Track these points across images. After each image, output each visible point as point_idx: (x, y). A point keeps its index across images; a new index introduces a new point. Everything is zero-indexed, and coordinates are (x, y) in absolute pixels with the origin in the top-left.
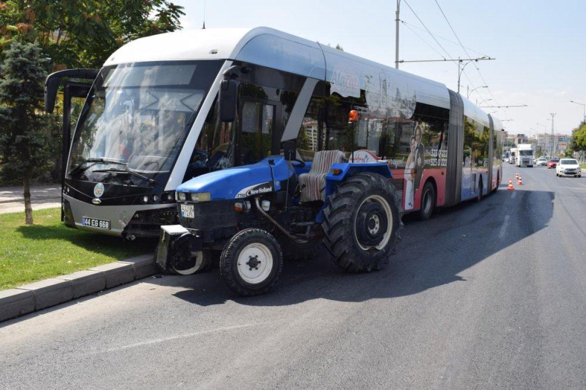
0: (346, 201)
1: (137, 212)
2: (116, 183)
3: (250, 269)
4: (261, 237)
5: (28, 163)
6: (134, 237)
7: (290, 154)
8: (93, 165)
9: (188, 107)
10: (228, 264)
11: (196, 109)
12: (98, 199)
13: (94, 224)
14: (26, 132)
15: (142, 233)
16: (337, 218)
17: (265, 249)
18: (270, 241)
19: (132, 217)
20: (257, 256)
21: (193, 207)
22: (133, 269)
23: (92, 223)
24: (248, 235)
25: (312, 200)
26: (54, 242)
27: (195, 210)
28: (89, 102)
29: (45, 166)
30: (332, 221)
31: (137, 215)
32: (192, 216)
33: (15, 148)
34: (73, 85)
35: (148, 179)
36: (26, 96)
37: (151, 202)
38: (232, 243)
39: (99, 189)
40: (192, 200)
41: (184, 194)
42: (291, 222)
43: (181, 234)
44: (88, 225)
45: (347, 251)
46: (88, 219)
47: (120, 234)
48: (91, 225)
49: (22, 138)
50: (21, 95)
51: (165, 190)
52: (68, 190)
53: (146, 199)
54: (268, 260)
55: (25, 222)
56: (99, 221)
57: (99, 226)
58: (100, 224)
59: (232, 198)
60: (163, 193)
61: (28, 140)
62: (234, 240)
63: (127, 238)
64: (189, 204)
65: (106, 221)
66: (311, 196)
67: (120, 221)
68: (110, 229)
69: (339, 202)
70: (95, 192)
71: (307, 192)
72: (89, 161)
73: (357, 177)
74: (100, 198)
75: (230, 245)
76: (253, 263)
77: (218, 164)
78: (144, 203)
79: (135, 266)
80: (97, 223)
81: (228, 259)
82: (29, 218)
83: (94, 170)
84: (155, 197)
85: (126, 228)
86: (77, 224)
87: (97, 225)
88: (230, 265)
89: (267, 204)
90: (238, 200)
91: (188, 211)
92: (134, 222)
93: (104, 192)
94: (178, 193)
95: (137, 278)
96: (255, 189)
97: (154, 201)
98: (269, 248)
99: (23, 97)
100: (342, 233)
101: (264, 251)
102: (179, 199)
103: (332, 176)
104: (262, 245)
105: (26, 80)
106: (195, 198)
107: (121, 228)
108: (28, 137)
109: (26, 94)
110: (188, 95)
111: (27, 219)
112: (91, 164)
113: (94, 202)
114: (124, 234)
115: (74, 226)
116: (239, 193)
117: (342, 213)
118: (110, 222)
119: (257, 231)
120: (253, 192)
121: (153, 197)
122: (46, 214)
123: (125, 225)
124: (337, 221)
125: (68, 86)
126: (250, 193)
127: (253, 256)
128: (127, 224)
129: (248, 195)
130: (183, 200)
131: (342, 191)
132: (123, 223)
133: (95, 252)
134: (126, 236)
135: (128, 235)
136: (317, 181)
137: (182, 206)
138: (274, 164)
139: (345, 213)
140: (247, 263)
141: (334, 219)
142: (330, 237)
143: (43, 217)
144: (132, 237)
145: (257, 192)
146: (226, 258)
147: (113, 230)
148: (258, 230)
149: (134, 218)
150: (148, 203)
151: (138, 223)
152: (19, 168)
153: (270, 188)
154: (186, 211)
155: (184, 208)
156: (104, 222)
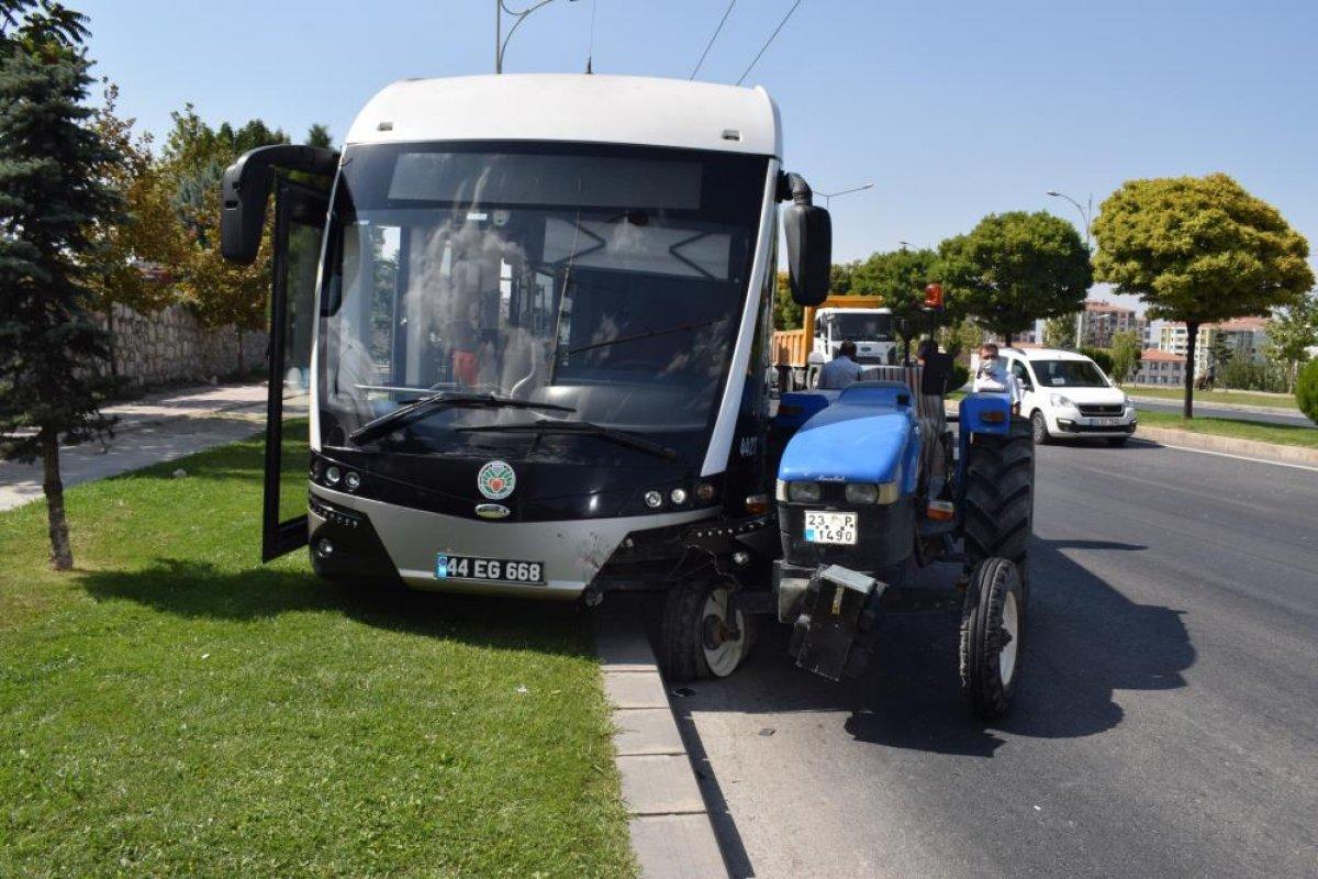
1: (630, 535)
6: (600, 599)
9: (692, 265)
12: (496, 506)
13: (484, 572)
19: (614, 549)
21: (853, 517)
23: (477, 569)
24: (1008, 577)
27: (860, 526)
31: (630, 542)
32: (849, 539)
35: (662, 449)
38: (991, 600)
39: (497, 478)
40: (847, 500)
41: (813, 487)
44: (459, 575)
46: (459, 559)
47: (577, 593)
48: (471, 574)
51: (703, 473)
52: (356, 483)
53: (654, 501)
55: (54, 565)
56: (503, 565)
57: (503, 576)
58: (509, 570)
60: (698, 479)
62: (993, 591)
63: (589, 601)
64: (836, 510)
65: (528, 563)
67: (578, 560)
68: (546, 583)
70: (481, 486)
74: (504, 501)
75: (991, 605)
78: (647, 511)
80: (497, 570)
82: (64, 551)
84: (676, 492)
86: (405, 573)
87: (497, 576)
91: (832, 527)
94: (788, 484)
102: (790, 497)
107: (580, 578)
110: (691, 234)
111: (57, 556)
113: (480, 513)
114: (585, 592)
118: (542, 566)
121: (673, 493)
125: (286, 189)
128: (601, 566)
130: (808, 501)
132: (589, 566)
134: (586, 598)
135: (589, 596)
137: (807, 515)
144: (597, 598)
147: (555, 585)
149: (620, 551)
150: (663, 509)
154: (822, 528)
155: (817, 521)
156: (521, 565)
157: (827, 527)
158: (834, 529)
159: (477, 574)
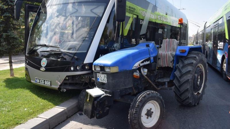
0: (190, 68)
1: (67, 76)
2: (54, 59)
3: (147, 118)
4: (155, 97)
5: (10, 47)
6: (65, 90)
7: (160, 41)
8: (40, 48)
9: (95, 14)
10: (136, 117)
11: (101, 15)
12: (43, 68)
13: (42, 82)
14: (8, 32)
15: (70, 88)
16: (185, 78)
17: (156, 104)
18: (159, 98)
19: (64, 79)
20: (151, 109)
21: (106, 75)
22: (66, 112)
23: (41, 81)
24: (147, 96)
25: (163, 67)
26: (21, 90)
27: (107, 78)
28: (39, 14)
29: (19, 48)
30: (182, 79)
31: (67, 78)
32: (105, 81)
33: (3, 39)
34: (29, 5)
35: (74, 57)
36: (8, 14)
37: (75, 70)
38: (138, 103)
39: (44, 62)
40: (105, 71)
41: (99, 67)
42: (156, 80)
43: (100, 96)
44: (38, 82)
45: (190, 97)
46: (38, 79)
47: (57, 89)
48: (40, 83)
49: (6, 34)
50: (5, 13)
51: (84, 63)
52: (27, 62)
53: (72, 69)
54: (157, 110)
55: (10, 75)
56: (44, 81)
57: (44, 84)
58: (45, 82)
59: (131, 69)
60: (83, 64)
61: (9, 35)
62: (139, 100)
63: (61, 91)
64: (103, 73)
65: (48, 81)
66: (162, 64)
67: (57, 81)
68: (51, 86)
69: (186, 68)
70: (42, 64)
71: (160, 62)
72: (38, 46)
73: (192, 54)
74: (45, 67)
75: (137, 104)
76: (149, 114)
77: (114, 47)
78: (71, 71)
79: (67, 110)
80: (43, 82)
81: (135, 114)
82: (12, 73)
83: (41, 51)
84: (78, 67)
85: (60, 85)
86: (32, 81)
87: (43, 83)
88: (137, 118)
89: (146, 70)
90: (135, 70)
91: (102, 78)
92: (66, 82)
93: (47, 64)
94: (95, 66)
95: (68, 117)
96: (142, 62)
97: (77, 70)
98: (158, 103)
99: (6, 14)
100: (188, 87)
101: (155, 105)
102: (95, 69)
103: (179, 53)
104: (154, 101)
105: (8, 6)
106: (107, 70)
107: (57, 86)
108: (9, 34)
109: (8, 13)
110: (96, 6)
111: (11, 74)
112: (40, 47)
113: (41, 69)
114: (59, 88)
115: (31, 82)
116: (134, 66)
117: (188, 75)
118: (51, 82)
119: (152, 93)
120: (141, 65)
121: (77, 67)
122: (21, 70)
123: (60, 84)
124: (185, 80)
125: (27, 6)
126: (140, 65)
127: (149, 109)
128: (61, 83)
129: (139, 66)
130: (98, 70)
131: (186, 62)
132: (59, 83)
133: (42, 99)
134: (61, 90)
135: (62, 89)
136: (166, 56)
137: (98, 74)
138: (150, 47)
139: (189, 75)
140: (146, 114)
141: (183, 79)
142: (180, 89)
143: (20, 72)
144: (64, 90)
145: (143, 64)
146: (134, 113)
147: (53, 86)
148: (152, 91)
149: (65, 80)
150: (74, 71)
151: (68, 82)
152: (5, 50)
153: (149, 61)
154: (100, 78)
155: (99, 76)
156: (47, 81)
157: (101, 78)
158: (103, 78)
159: (41, 83)
